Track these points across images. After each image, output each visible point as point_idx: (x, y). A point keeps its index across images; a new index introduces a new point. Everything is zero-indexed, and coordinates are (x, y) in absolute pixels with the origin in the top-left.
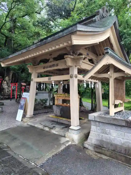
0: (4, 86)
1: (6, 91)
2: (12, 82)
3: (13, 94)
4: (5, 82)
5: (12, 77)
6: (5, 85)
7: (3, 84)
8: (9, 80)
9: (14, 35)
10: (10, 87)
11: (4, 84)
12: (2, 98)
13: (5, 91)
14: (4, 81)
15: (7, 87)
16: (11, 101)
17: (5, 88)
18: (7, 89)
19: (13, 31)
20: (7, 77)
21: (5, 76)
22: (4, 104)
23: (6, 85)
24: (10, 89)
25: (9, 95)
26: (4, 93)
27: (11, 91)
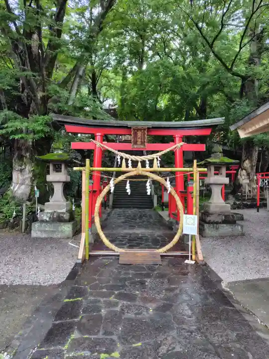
0: (241, 180)
1: (247, 191)
2: (257, 172)
3: (261, 196)
4: (244, 172)
5: (258, 161)
6: (243, 177)
7: (239, 177)
8: (252, 167)
9: (259, 69)
10: (253, 181)
11: (241, 175)
12: (239, 204)
13: (244, 190)
14: (242, 169)
15: (248, 181)
16: (258, 211)
17: (244, 185)
18: (247, 186)
19: (256, 60)
20: (247, 162)
21: (243, 158)
22: (245, 217)
23: (246, 177)
24: (255, 186)
25: (253, 199)
26: (242, 194)
27: (256, 190)
